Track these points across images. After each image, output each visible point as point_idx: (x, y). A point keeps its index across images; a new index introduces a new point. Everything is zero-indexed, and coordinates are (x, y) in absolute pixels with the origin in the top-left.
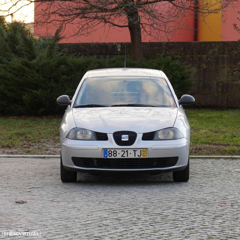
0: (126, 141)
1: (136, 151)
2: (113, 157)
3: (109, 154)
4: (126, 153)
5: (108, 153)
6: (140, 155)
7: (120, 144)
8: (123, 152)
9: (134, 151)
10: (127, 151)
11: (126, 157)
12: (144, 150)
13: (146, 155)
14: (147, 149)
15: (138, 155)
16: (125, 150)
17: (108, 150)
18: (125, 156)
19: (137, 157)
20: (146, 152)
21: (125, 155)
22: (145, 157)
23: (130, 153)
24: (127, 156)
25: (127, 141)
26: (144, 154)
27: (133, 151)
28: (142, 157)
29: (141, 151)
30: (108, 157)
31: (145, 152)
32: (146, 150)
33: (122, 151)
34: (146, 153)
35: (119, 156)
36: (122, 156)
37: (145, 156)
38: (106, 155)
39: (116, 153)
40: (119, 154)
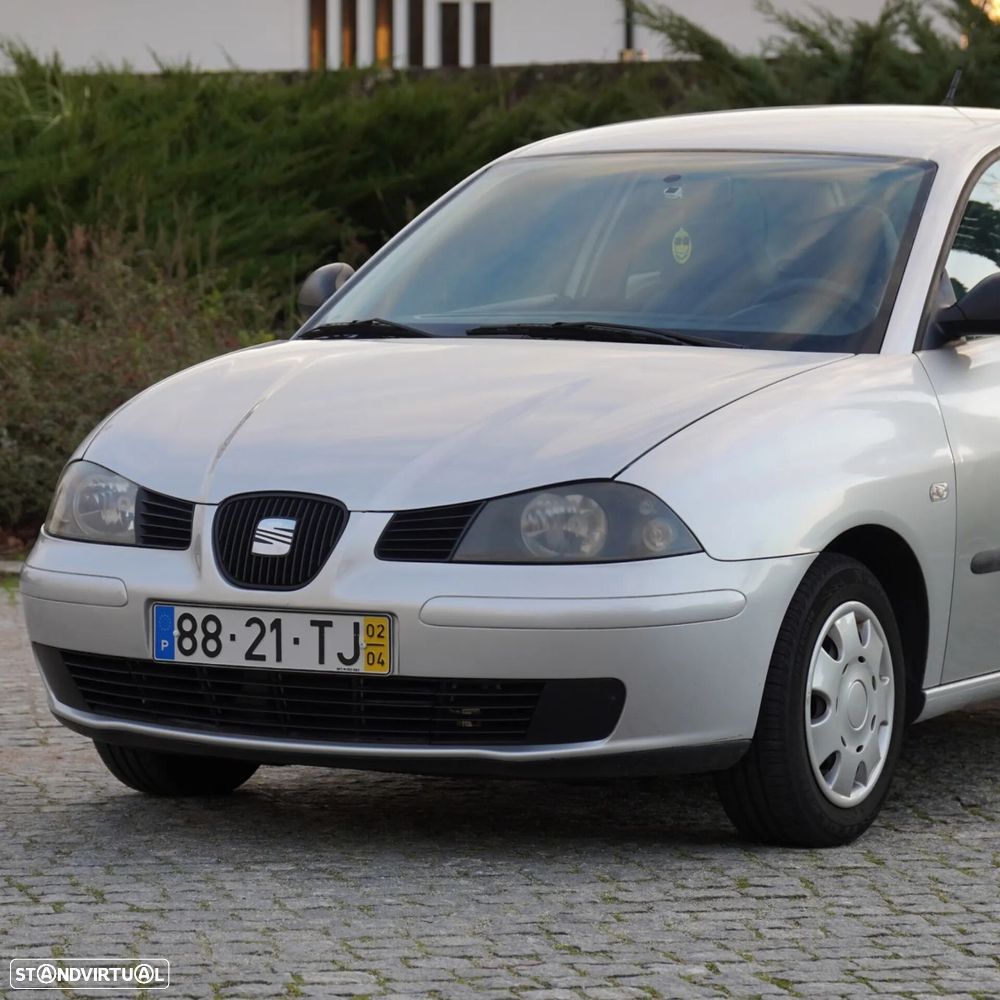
0: (274, 558)
1: (326, 629)
2: (199, 658)
3: (184, 634)
4: (270, 636)
5: (176, 632)
6: (349, 655)
7: (240, 579)
8: (256, 629)
9: (317, 629)
10: (277, 625)
11: (271, 663)
12: (375, 621)
13: (385, 658)
14: (390, 615)
15: (340, 656)
16: (268, 619)
17: (179, 611)
18: (262, 658)
19: (332, 665)
20: (386, 634)
21: (267, 647)
22: (383, 671)
23: (296, 641)
24: (279, 659)
25: (282, 558)
26: (376, 651)
27: (313, 623)
28: (361, 667)
29: (356, 625)
30: (179, 658)
31: (379, 636)
32: (385, 622)
33: (249, 624)
34: (385, 642)
35: (232, 656)
36: (249, 656)
37: (382, 663)
38: (165, 644)
39: (215, 636)
40: (233, 637)
